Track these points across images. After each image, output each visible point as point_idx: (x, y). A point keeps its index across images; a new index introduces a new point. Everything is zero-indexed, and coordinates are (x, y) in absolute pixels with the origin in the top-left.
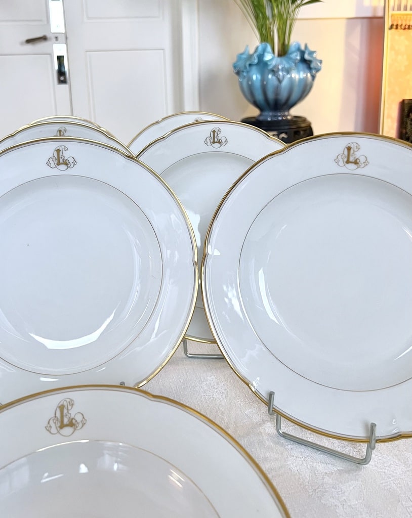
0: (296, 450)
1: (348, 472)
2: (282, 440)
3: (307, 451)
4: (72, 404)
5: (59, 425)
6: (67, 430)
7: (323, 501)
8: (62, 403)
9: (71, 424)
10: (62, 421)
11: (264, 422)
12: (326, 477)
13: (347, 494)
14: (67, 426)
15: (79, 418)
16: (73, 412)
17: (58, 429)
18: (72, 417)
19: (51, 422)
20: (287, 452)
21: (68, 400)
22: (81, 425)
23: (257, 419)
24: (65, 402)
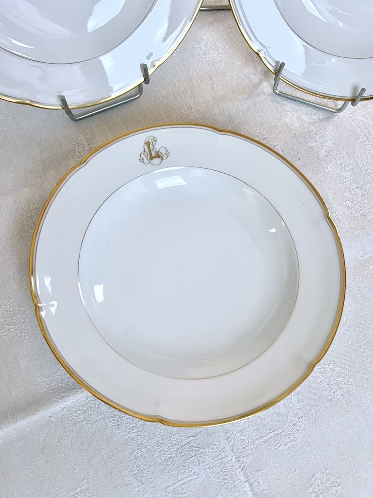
0: (288, 106)
1: (326, 119)
2: (278, 98)
3: (296, 106)
4: (156, 141)
5: (149, 157)
6: (156, 161)
7: (309, 145)
8: (147, 140)
9: (158, 156)
10: (151, 154)
11: (260, 82)
12: (311, 126)
13: (325, 138)
14: (155, 157)
15: (163, 151)
16: (158, 147)
17: (149, 160)
18: (158, 150)
19: (142, 155)
20: (281, 108)
21: (152, 138)
22: (166, 156)
23: (255, 79)
24: (150, 139)
